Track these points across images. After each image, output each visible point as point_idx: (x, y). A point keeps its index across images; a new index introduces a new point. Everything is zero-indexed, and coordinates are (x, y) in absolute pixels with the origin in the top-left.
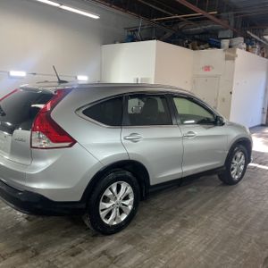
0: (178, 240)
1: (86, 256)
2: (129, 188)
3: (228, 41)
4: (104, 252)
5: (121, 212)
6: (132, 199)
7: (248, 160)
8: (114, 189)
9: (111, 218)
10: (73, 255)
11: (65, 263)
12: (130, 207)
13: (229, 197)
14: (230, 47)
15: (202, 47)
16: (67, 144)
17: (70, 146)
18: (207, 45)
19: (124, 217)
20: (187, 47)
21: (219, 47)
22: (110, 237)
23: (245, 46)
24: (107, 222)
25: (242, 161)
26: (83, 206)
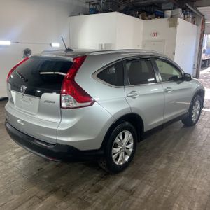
0: (172, 173)
1: (107, 191)
2: (131, 135)
3: (170, 11)
4: (120, 187)
5: (126, 154)
6: (132, 144)
7: (202, 106)
8: (121, 137)
9: (119, 160)
10: (97, 192)
11: (94, 198)
12: (131, 150)
13: (193, 136)
14: (172, 16)
15: (150, 17)
16: (89, 103)
17: (91, 105)
18: (154, 16)
19: (127, 158)
20: (138, 17)
21: (163, 17)
22: (119, 174)
23: (183, 16)
24: (117, 163)
25: (199, 107)
26: (102, 152)
